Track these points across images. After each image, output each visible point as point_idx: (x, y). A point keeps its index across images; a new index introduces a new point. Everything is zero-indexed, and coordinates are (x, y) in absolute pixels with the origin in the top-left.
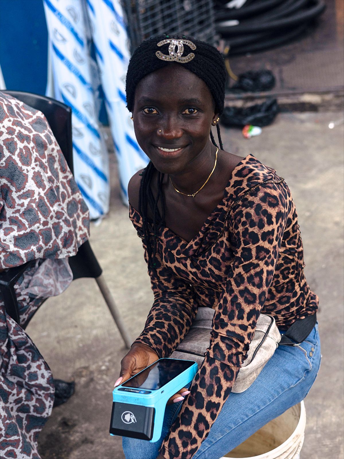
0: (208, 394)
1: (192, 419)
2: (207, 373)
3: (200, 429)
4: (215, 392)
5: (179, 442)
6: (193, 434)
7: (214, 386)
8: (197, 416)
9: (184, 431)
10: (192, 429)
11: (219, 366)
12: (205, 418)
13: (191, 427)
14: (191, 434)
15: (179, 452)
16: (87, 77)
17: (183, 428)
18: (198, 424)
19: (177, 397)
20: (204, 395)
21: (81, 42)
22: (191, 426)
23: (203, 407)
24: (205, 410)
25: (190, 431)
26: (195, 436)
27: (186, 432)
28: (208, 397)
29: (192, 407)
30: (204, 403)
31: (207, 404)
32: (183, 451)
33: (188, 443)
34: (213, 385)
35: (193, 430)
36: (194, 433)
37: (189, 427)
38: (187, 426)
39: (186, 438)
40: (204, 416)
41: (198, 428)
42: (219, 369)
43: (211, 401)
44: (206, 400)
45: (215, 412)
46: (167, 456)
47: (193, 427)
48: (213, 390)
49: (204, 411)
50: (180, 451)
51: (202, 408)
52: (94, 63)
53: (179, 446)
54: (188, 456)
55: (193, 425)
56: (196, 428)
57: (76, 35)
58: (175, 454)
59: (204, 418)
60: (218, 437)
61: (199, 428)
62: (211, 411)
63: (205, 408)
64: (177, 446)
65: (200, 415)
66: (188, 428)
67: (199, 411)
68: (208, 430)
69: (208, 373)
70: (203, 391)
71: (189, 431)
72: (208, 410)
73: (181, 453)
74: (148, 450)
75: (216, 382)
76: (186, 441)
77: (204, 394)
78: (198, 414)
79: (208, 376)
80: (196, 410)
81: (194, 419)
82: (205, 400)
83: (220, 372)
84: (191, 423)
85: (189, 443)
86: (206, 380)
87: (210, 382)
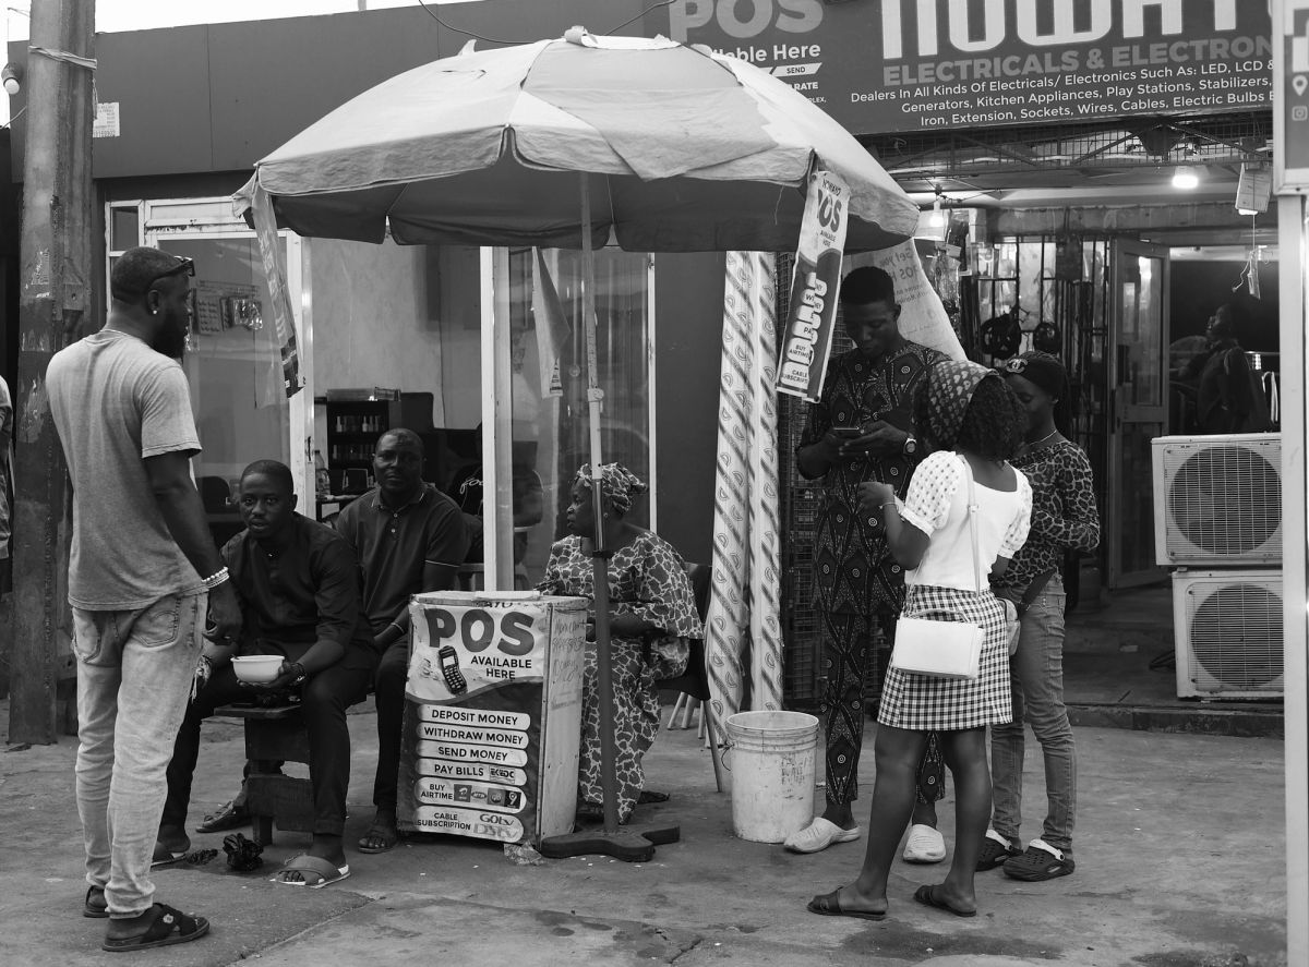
16: (738, 617)
21: (738, 585)
52: (745, 605)
57: (735, 578)
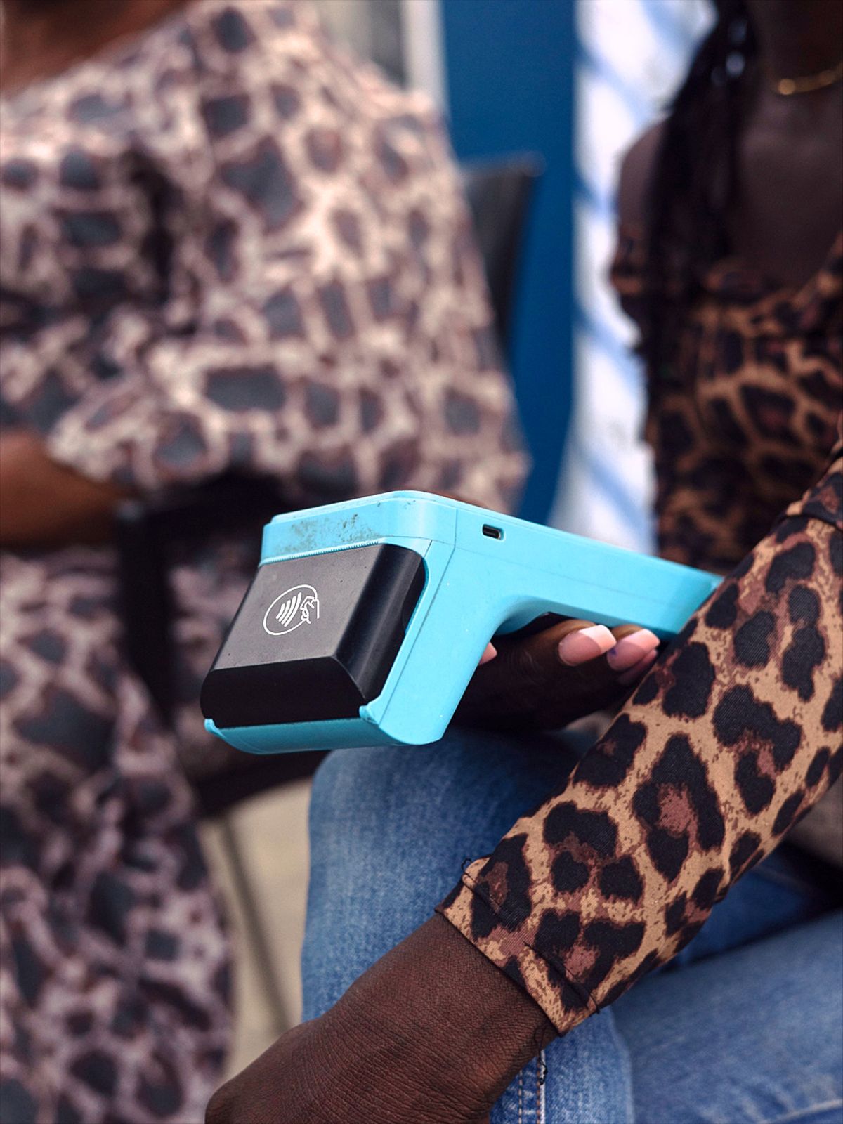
0: (737, 654)
1: (632, 757)
2: (755, 569)
3: (665, 822)
4: (780, 653)
5: (538, 855)
6: (622, 834)
7: (780, 622)
8: (661, 747)
9: (580, 807)
10: (620, 804)
11: (822, 545)
12: (702, 769)
13: (618, 797)
14: (612, 829)
15: (528, 905)
17: (580, 796)
18: (657, 791)
19: (573, 627)
20: (719, 655)
22: (621, 789)
23: (703, 712)
24: (711, 727)
25: (611, 814)
26: (633, 848)
27: (586, 814)
28: (739, 668)
29: (648, 706)
30: (710, 691)
31: (726, 699)
32: (548, 904)
33: (586, 870)
34: (773, 618)
35: (627, 813)
36: (630, 833)
37: (610, 795)
38: (597, 789)
39: (581, 842)
40: (698, 756)
41: (658, 811)
42: (821, 556)
43: (746, 691)
44: (726, 681)
45: (765, 763)
46: (461, 913)
47: (629, 797)
48: (770, 640)
49: (701, 733)
50: (535, 898)
51: (696, 712)
53: (534, 877)
54: (578, 949)
55: (630, 785)
56: (645, 805)
58: (504, 906)
59: (700, 768)
60: (822, 1098)
61: (664, 811)
62: (743, 746)
63: (709, 716)
64: (527, 873)
65: (679, 743)
66: (602, 796)
67: (675, 725)
68: (713, 853)
69: (760, 570)
70: (715, 638)
71: (605, 814)
72: (726, 735)
73: (537, 911)
74: (398, 925)
75: (790, 611)
76: (577, 858)
77: (721, 650)
78: (667, 738)
79: (759, 577)
80: (665, 718)
81: (644, 760)
82: (720, 677)
83: (822, 572)
84: (624, 776)
85: (594, 872)
86: (743, 596)
87: (763, 600)
